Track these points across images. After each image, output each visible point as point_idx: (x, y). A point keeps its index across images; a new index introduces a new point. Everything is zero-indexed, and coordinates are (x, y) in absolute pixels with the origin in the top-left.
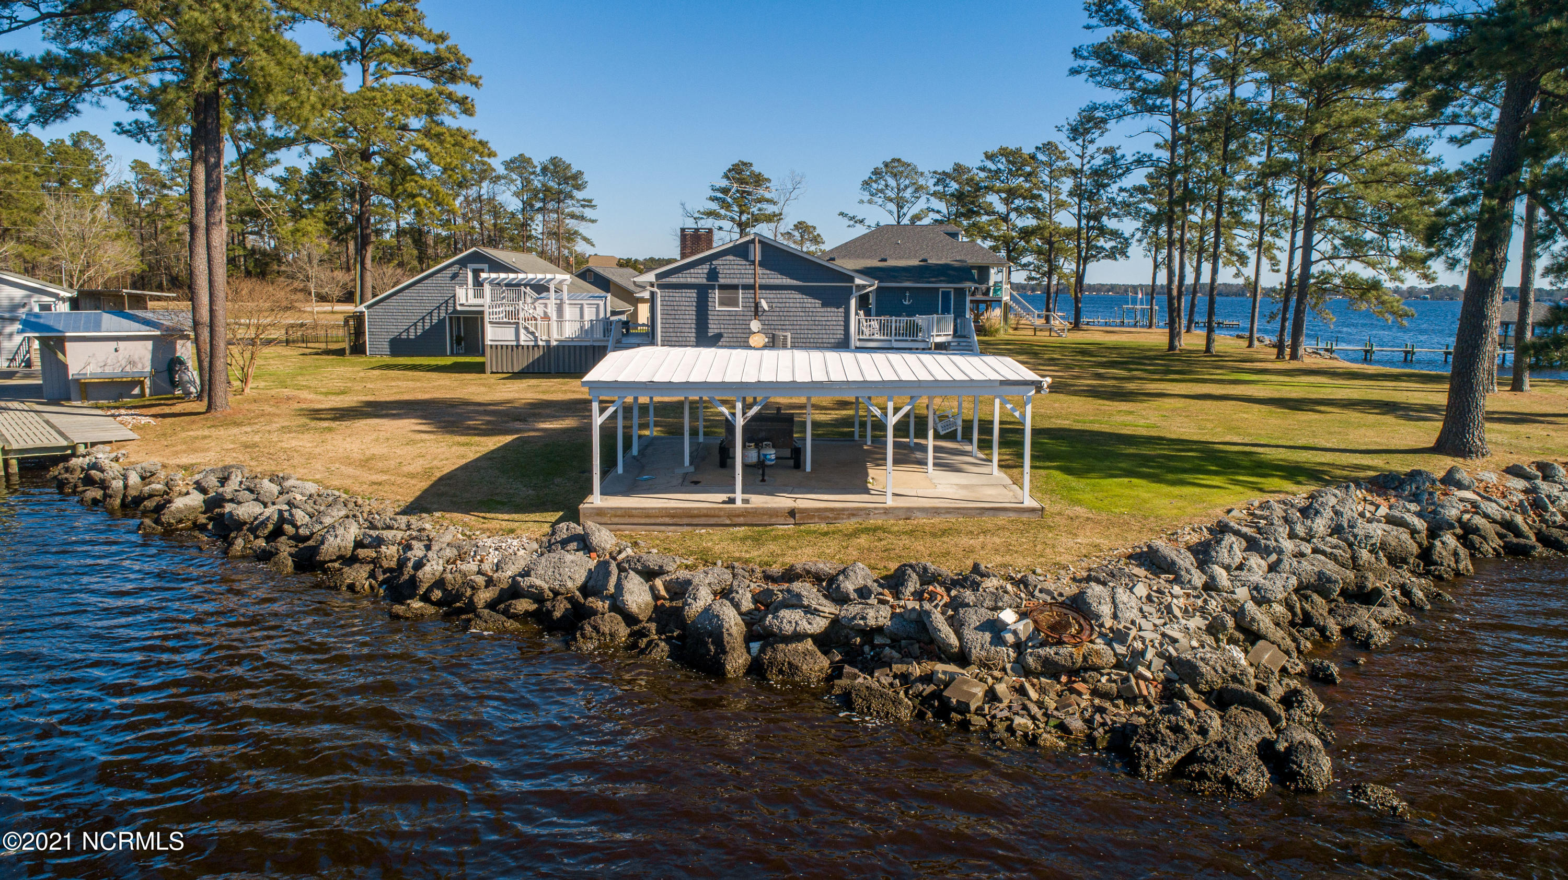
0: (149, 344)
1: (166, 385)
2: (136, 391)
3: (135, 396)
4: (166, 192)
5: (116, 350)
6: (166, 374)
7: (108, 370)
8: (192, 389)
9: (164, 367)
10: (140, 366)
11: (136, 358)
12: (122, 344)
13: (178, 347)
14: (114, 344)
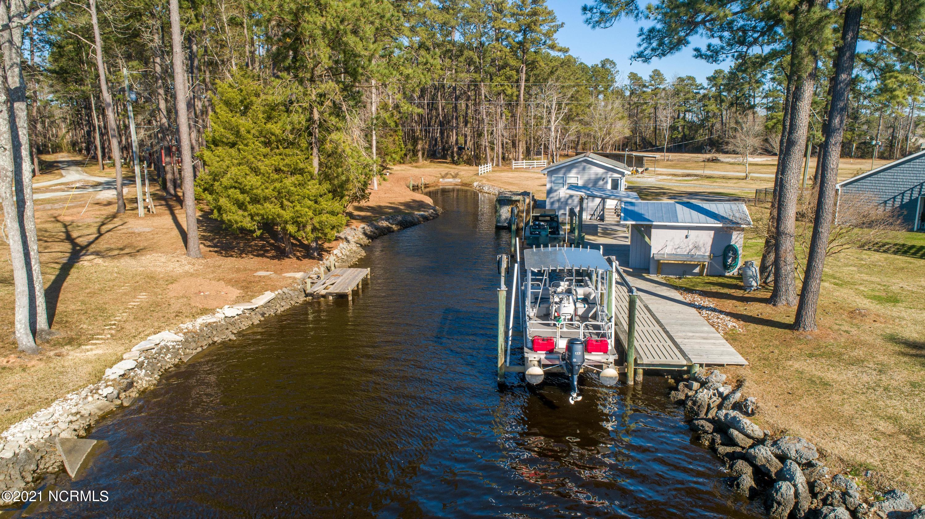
0: (712, 233)
1: (719, 268)
2: (697, 270)
3: (695, 274)
4: (645, 89)
5: (687, 237)
6: (721, 259)
7: (679, 251)
8: (754, 284)
9: (720, 252)
10: (703, 250)
11: (701, 244)
12: (692, 233)
13: (734, 237)
14: (685, 232)
